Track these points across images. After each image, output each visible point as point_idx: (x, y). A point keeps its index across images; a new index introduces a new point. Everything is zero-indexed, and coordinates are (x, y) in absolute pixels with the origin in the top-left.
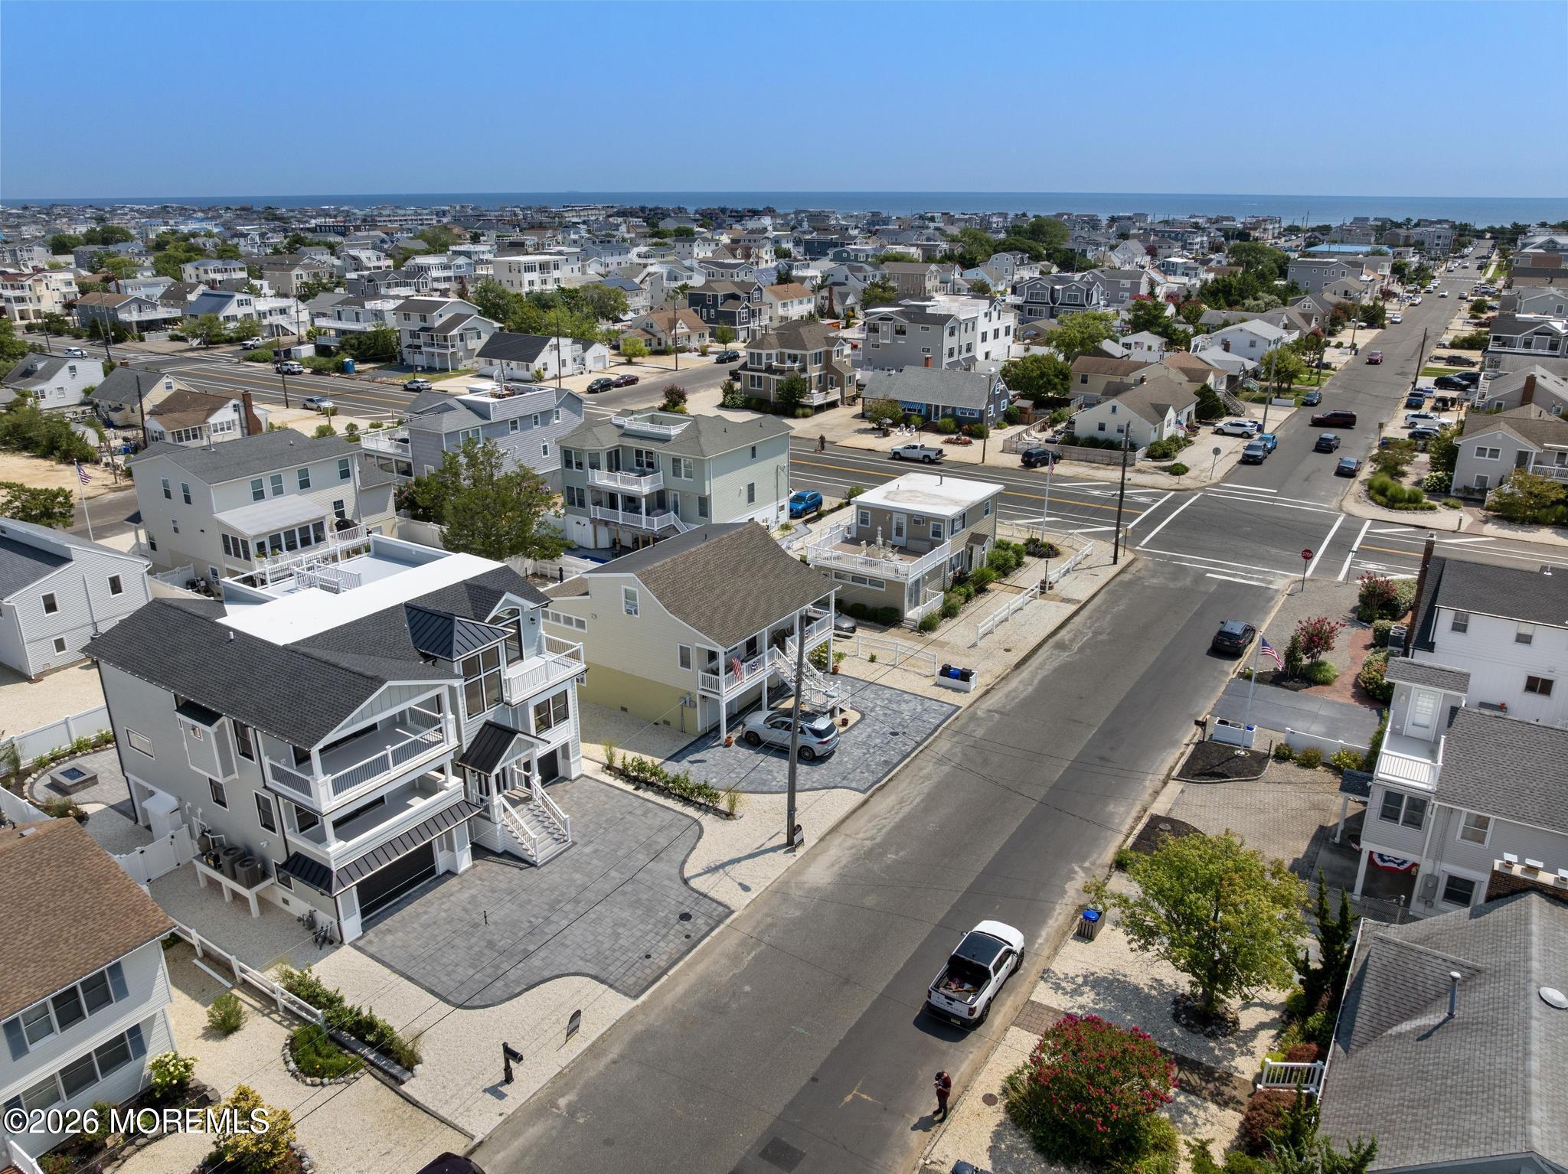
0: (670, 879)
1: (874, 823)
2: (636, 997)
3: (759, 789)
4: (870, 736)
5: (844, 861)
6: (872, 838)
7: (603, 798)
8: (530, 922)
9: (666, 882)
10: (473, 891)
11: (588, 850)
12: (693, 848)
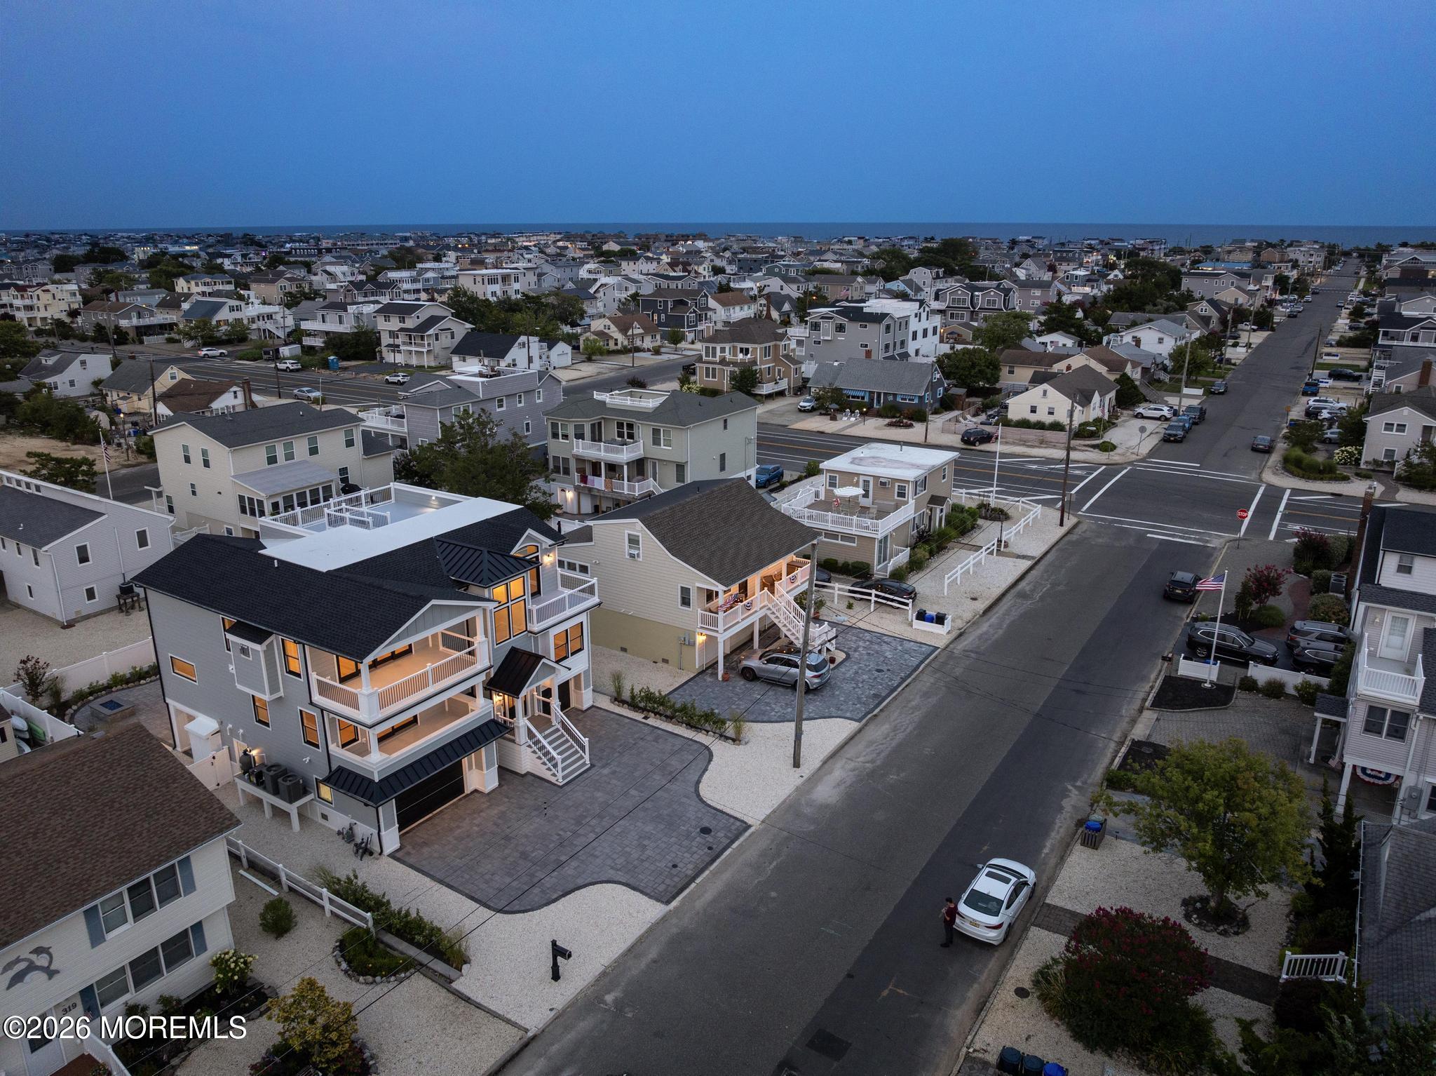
0: (688, 798)
1: (872, 748)
2: (668, 902)
3: (760, 719)
4: (856, 673)
5: (848, 783)
6: (872, 761)
7: (615, 726)
8: (559, 835)
9: (684, 800)
10: (502, 808)
11: (606, 771)
12: (706, 770)
